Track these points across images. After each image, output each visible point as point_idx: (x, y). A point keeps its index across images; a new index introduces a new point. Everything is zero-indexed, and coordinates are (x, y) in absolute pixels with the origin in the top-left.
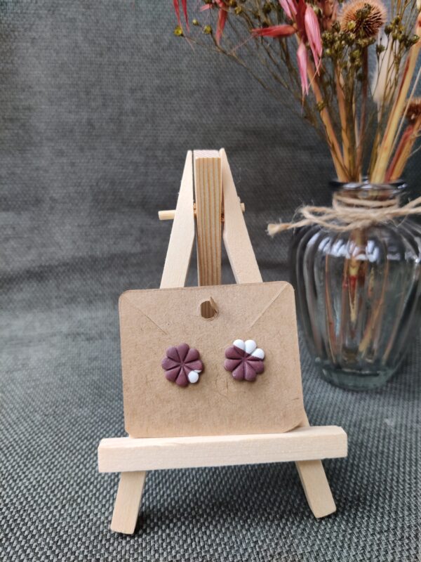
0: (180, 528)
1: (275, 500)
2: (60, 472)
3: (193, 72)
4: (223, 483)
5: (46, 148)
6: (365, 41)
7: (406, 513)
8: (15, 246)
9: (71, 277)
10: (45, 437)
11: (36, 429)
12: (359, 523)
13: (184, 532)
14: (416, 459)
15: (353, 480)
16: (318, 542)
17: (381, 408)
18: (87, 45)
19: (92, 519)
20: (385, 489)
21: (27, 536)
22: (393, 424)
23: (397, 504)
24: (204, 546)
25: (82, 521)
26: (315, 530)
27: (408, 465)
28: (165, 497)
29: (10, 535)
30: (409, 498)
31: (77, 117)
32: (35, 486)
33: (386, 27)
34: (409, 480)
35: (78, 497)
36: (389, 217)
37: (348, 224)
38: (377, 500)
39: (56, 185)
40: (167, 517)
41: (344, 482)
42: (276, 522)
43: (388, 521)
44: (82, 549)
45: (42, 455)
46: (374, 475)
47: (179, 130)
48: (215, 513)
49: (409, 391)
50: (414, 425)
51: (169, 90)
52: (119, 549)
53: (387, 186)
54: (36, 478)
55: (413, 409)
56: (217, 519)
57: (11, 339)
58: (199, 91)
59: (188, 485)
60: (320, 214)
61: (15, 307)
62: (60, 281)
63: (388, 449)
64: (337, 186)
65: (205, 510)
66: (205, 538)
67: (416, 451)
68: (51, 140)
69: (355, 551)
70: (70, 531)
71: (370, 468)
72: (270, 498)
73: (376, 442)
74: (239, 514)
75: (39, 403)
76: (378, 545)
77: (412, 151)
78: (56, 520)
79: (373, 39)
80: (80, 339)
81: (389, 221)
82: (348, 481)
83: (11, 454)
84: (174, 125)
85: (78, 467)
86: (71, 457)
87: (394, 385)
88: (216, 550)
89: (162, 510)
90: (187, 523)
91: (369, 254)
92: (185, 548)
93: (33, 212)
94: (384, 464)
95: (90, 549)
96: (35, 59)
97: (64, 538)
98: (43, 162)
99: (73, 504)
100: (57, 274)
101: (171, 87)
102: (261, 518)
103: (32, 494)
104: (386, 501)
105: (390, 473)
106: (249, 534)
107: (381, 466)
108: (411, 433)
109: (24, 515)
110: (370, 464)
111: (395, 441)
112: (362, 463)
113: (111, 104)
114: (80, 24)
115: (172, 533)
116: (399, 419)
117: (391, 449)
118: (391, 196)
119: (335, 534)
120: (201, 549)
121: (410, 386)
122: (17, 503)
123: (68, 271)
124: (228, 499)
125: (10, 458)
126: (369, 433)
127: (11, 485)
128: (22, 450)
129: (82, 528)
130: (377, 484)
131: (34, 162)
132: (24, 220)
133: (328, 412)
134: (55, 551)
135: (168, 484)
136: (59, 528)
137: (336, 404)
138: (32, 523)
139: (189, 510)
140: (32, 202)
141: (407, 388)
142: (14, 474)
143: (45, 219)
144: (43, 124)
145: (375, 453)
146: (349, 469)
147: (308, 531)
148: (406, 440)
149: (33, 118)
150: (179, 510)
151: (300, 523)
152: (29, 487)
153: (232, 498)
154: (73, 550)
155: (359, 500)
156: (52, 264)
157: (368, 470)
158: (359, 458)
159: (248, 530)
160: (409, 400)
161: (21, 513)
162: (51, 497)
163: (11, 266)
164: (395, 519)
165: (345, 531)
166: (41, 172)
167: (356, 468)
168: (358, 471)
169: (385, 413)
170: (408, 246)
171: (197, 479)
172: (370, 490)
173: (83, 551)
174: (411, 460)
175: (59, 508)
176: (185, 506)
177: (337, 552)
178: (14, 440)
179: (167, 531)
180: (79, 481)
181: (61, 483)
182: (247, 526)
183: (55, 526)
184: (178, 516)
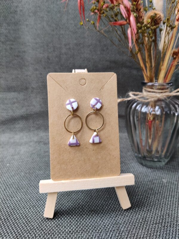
0: (75, 219)
1: (114, 210)
2: (30, 195)
3: (90, 38)
4: (94, 202)
5: (31, 68)
6: (155, 27)
7: (167, 217)
8: (17, 106)
9: (39, 119)
10: (25, 181)
11: (21, 178)
12: (148, 220)
13: (77, 221)
14: (174, 195)
15: (147, 203)
16: (130, 227)
17: (161, 175)
18: (48, 27)
19: (41, 214)
20: (160, 207)
21: (15, 219)
22: (166, 181)
23: (164, 213)
24: (84, 227)
25: (37, 214)
26: (129, 222)
27: (170, 198)
28: (70, 207)
29: (9, 218)
30: (169, 211)
31: (43, 55)
32: (19, 200)
33: (163, 21)
34: (170, 204)
35: (36, 205)
36: (165, 97)
37: (148, 99)
38: (156, 211)
39: (34, 82)
40: (71, 214)
41: (143, 204)
42: (114, 218)
43: (159, 219)
44: (36, 225)
45: (23, 188)
46: (156, 201)
47: (84, 61)
48: (90, 214)
49: (174, 169)
50: (175, 182)
51: (80, 45)
52: (51, 225)
53: (165, 84)
54: (20, 197)
55: (175, 176)
56: (90, 216)
57: (14, 143)
58: (92, 45)
59: (80, 203)
60: (137, 95)
61: (16, 130)
62: (34, 120)
63: (163, 191)
64: (144, 84)
65: (86, 212)
66: (85, 223)
67: (174, 192)
68: (33, 64)
69: (145, 230)
70: (32, 218)
71: (154, 198)
72: (112, 209)
73: (158, 188)
74: (99, 215)
75: (23, 168)
76: (154, 229)
77: (175, 70)
78: (27, 213)
79: (158, 26)
80: (41, 144)
81: (165, 98)
82: (145, 203)
83: (11, 188)
84: (82, 59)
85: (37, 194)
86: (34, 190)
87: (168, 166)
88: (89, 228)
89: (69, 211)
90: (78, 217)
91: (156, 111)
92: (77, 226)
93: (25, 93)
94: (160, 197)
95: (39, 225)
96: (27, 33)
97: (30, 220)
98: (29, 73)
99: (34, 208)
100: (33, 118)
101: (81, 44)
102: (108, 217)
103: (18, 203)
104: (160, 212)
105: (162, 201)
106: (102, 223)
107: (159, 198)
108: (173, 185)
109: (15, 211)
110: (155, 197)
111: (166, 188)
112: (151, 196)
113: (57, 50)
114: (45, 19)
115: (72, 221)
116: (169, 180)
117: (164, 191)
118: (166, 88)
119: (137, 224)
120: (83, 227)
121: (175, 166)
122: (12, 206)
123: (38, 116)
124: (95, 209)
125: (11, 189)
126: (156, 184)
127: (10, 199)
128: (15, 186)
129: (37, 217)
130: (157, 205)
131: (26, 73)
132: (21, 96)
133: (140, 176)
134: (25, 225)
135: (72, 202)
136: (28, 216)
137: (143, 173)
138: (18, 214)
139: (79, 212)
140: (25, 89)
141: (173, 167)
142: (12, 195)
143: (29, 95)
144: (30, 58)
145: (157, 192)
146: (146, 198)
147: (126, 222)
148: (171, 188)
149: (26, 55)
150: (76, 212)
151: (124, 218)
152: (17, 200)
153: (97, 208)
154: (33, 225)
155: (148, 211)
156: (32, 114)
157: (153, 199)
158: (150, 195)
159: (102, 221)
160: (174, 172)
161: (14, 210)
162: (25, 205)
163: (15, 114)
164: (162, 219)
165: (141, 223)
166: (29, 77)
167: (148, 198)
168: (149, 199)
169: (163, 177)
170: (173, 108)
171: (84, 201)
172: (153, 207)
173: (37, 226)
174: (172, 196)
175: (28, 209)
176: (78, 210)
177: (137, 231)
178: (13, 182)
179: (70, 220)
180: (37, 199)
181: (30, 199)
182: (102, 220)
183: (26, 215)
184: (75, 214)
